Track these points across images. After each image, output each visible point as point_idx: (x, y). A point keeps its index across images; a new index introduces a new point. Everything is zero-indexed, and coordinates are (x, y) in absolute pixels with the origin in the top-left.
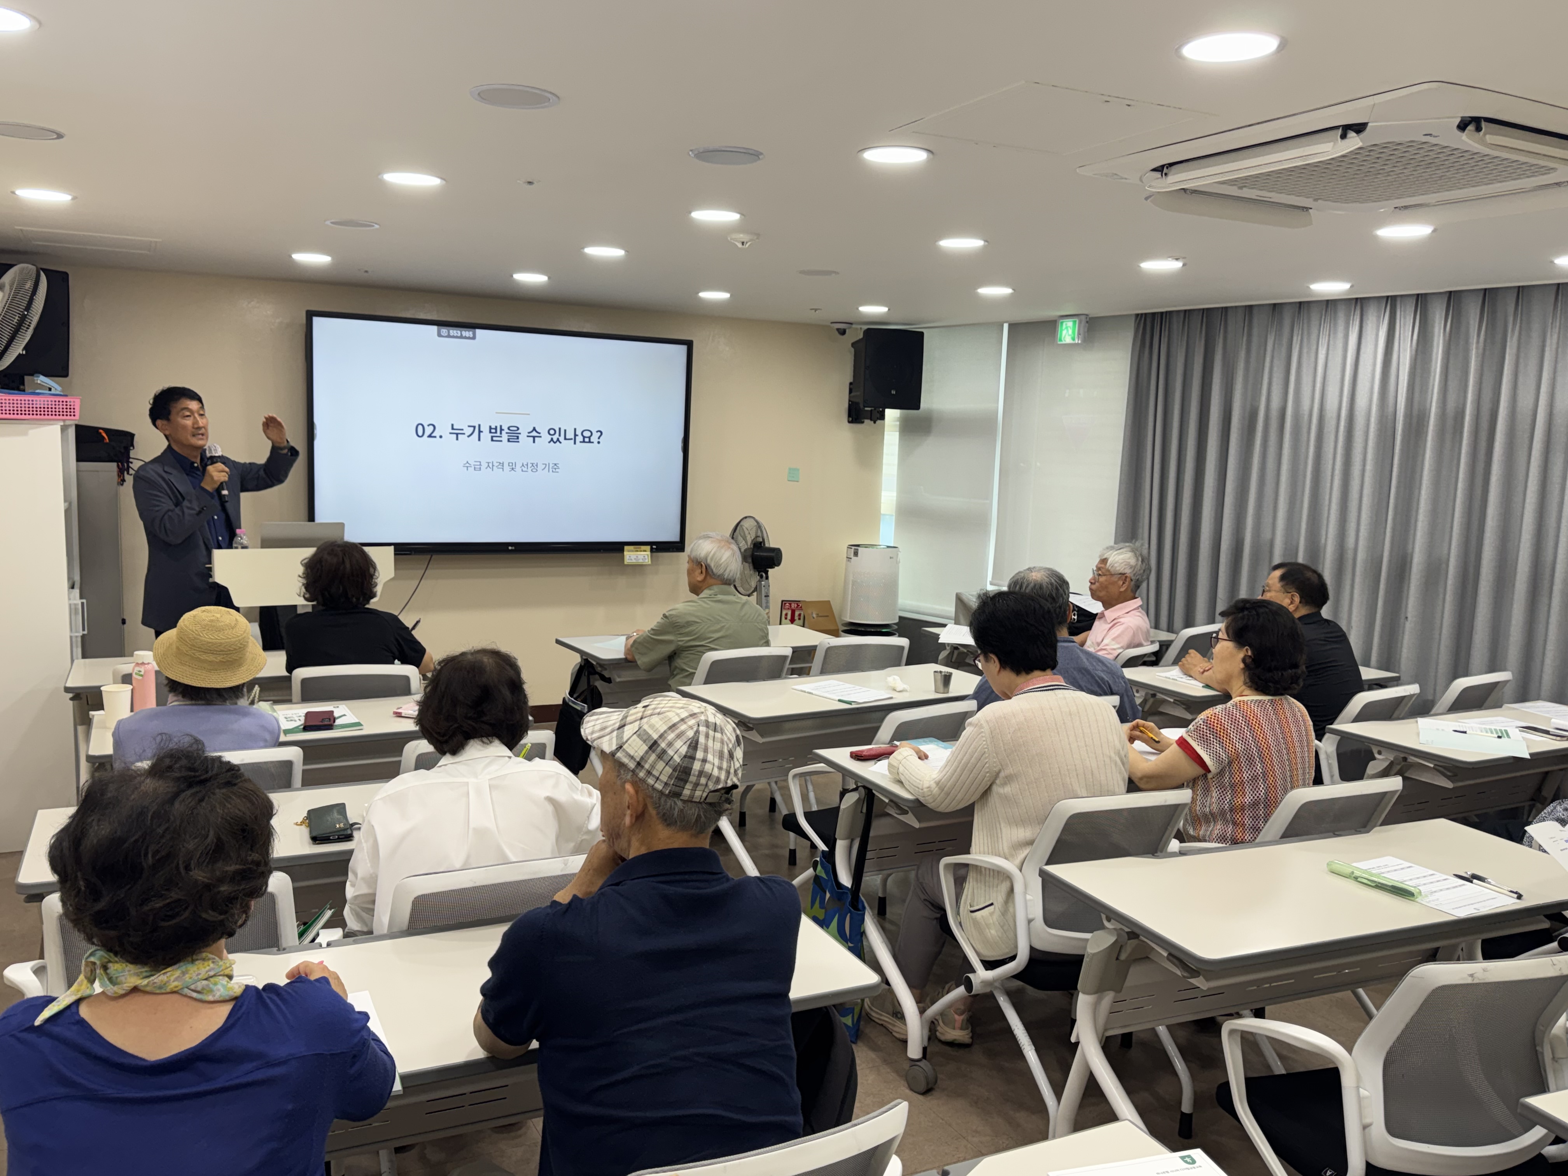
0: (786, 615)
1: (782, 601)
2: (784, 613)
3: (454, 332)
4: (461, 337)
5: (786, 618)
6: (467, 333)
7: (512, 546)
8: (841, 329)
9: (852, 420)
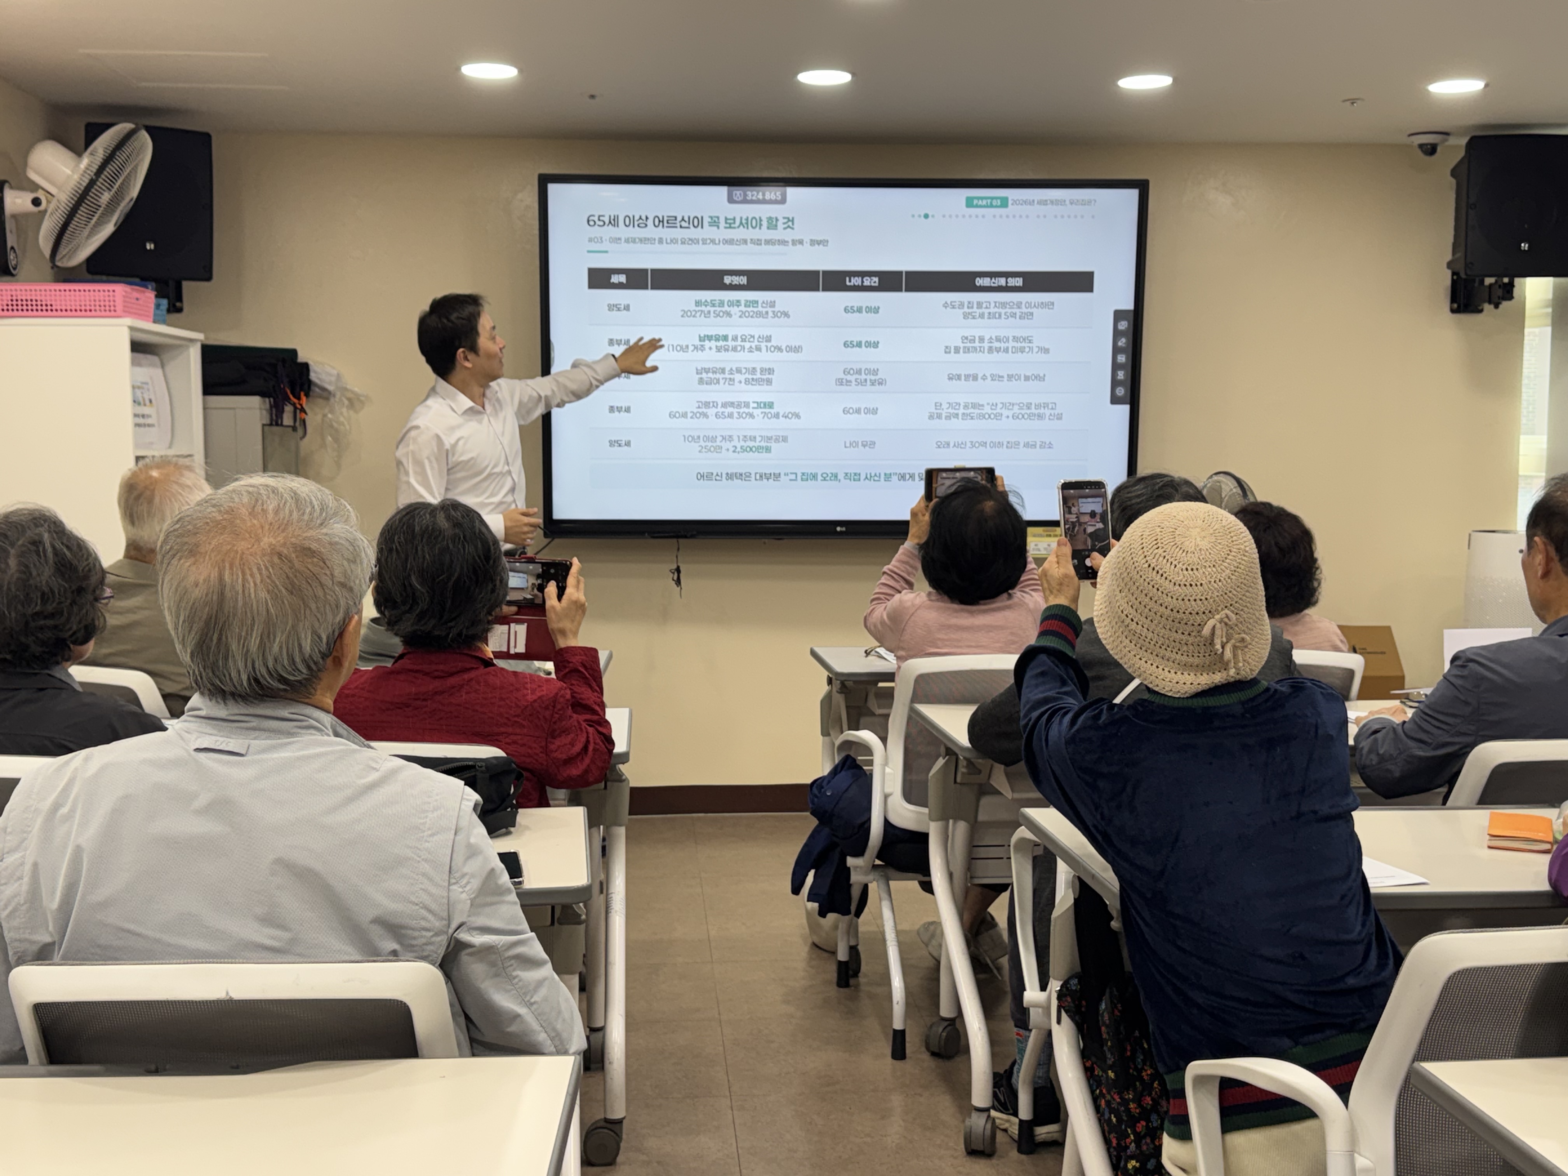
3: (753, 193)
4: (764, 201)
6: (771, 193)
7: (841, 526)
8: (1427, 144)
9: (1459, 307)
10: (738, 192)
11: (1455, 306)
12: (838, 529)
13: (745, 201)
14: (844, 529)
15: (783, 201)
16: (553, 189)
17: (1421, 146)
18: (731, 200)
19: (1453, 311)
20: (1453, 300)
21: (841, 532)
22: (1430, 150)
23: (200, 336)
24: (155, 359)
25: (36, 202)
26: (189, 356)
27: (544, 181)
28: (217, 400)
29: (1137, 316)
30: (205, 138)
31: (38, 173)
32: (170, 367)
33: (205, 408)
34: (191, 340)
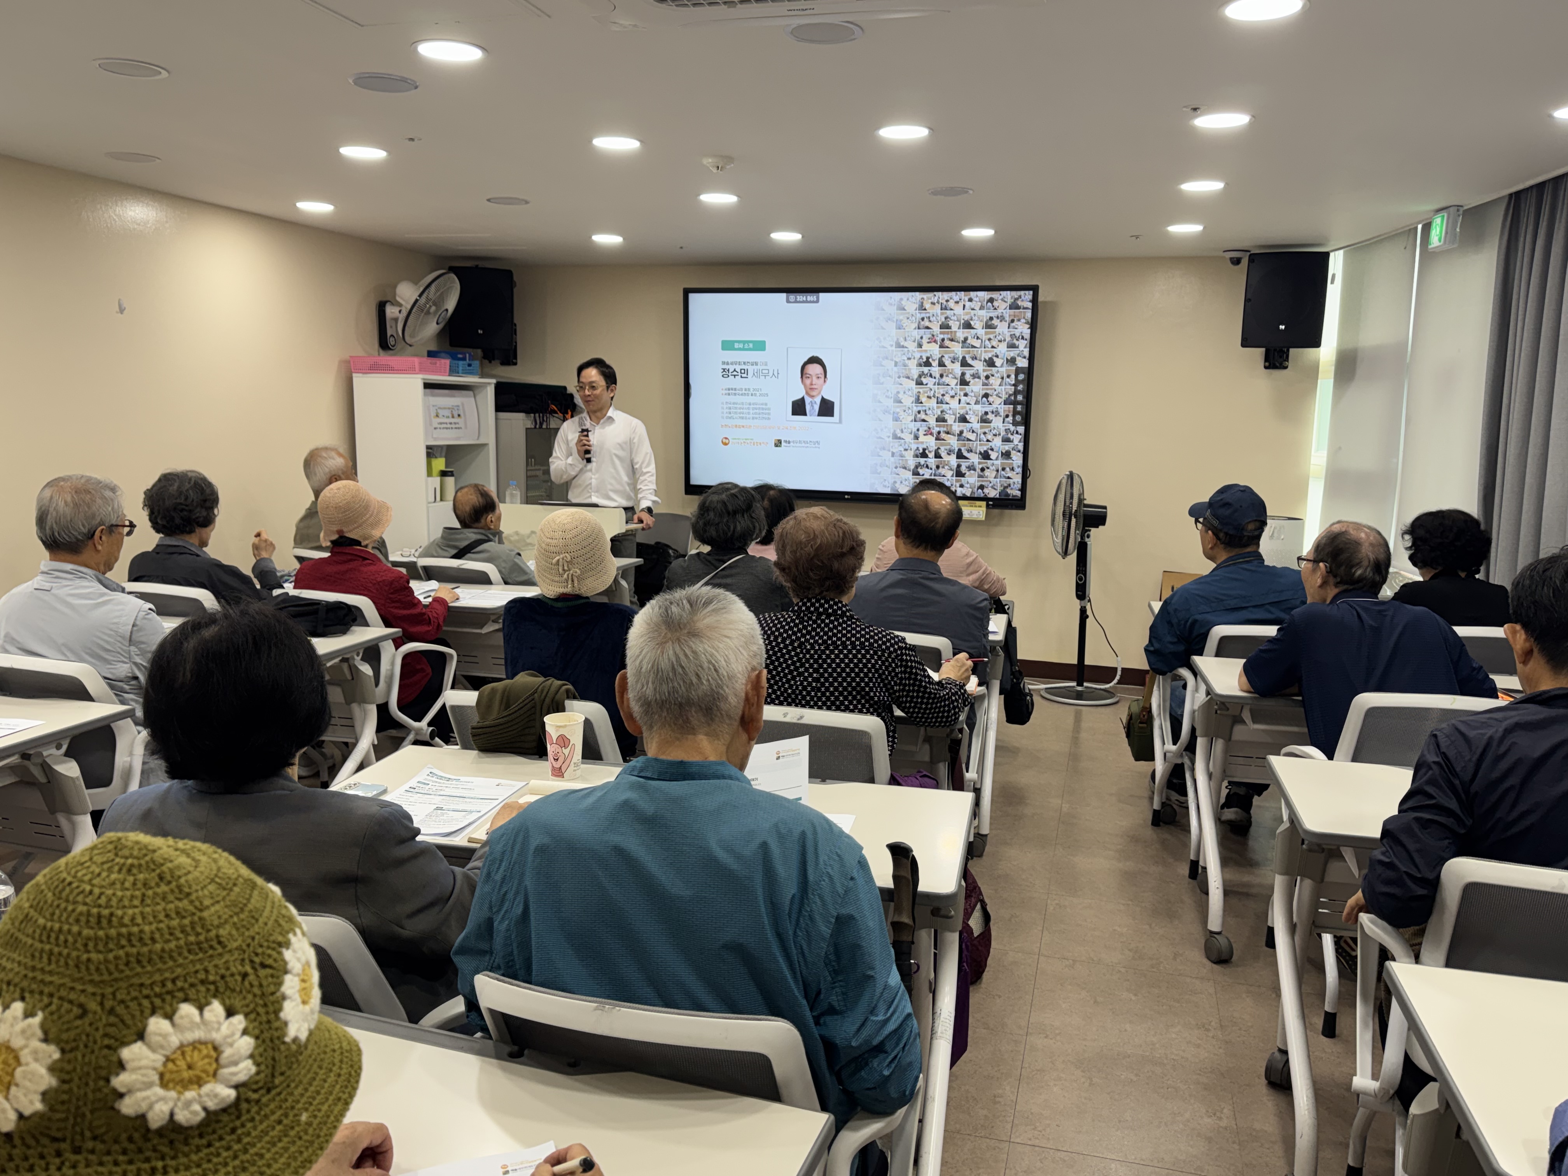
3: (801, 297)
4: (807, 302)
6: (811, 297)
7: (848, 495)
8: (1234, 258)
9: (1270, 364)
10: (792, 297)
12: (847, 497)
13: (796, 302)
14: (850, 497)
15: (817, 301)
16: (692, 296)
17: (1231, 259)
18: (788, 301)
19: (1266, 367)
20: (1266, 360)
21: (848, 499)
22: (1236, 261)
23: (494, 381)
24: (471, 393)
25: (400, 311)
26: (487, 392)
27: (687, 292)
28: (502, 415)
29: (1030, 371)
30: (508, 274)
31: (397, 296)
32: (478, 397)
33: (497, 419)
34: (488, 384)
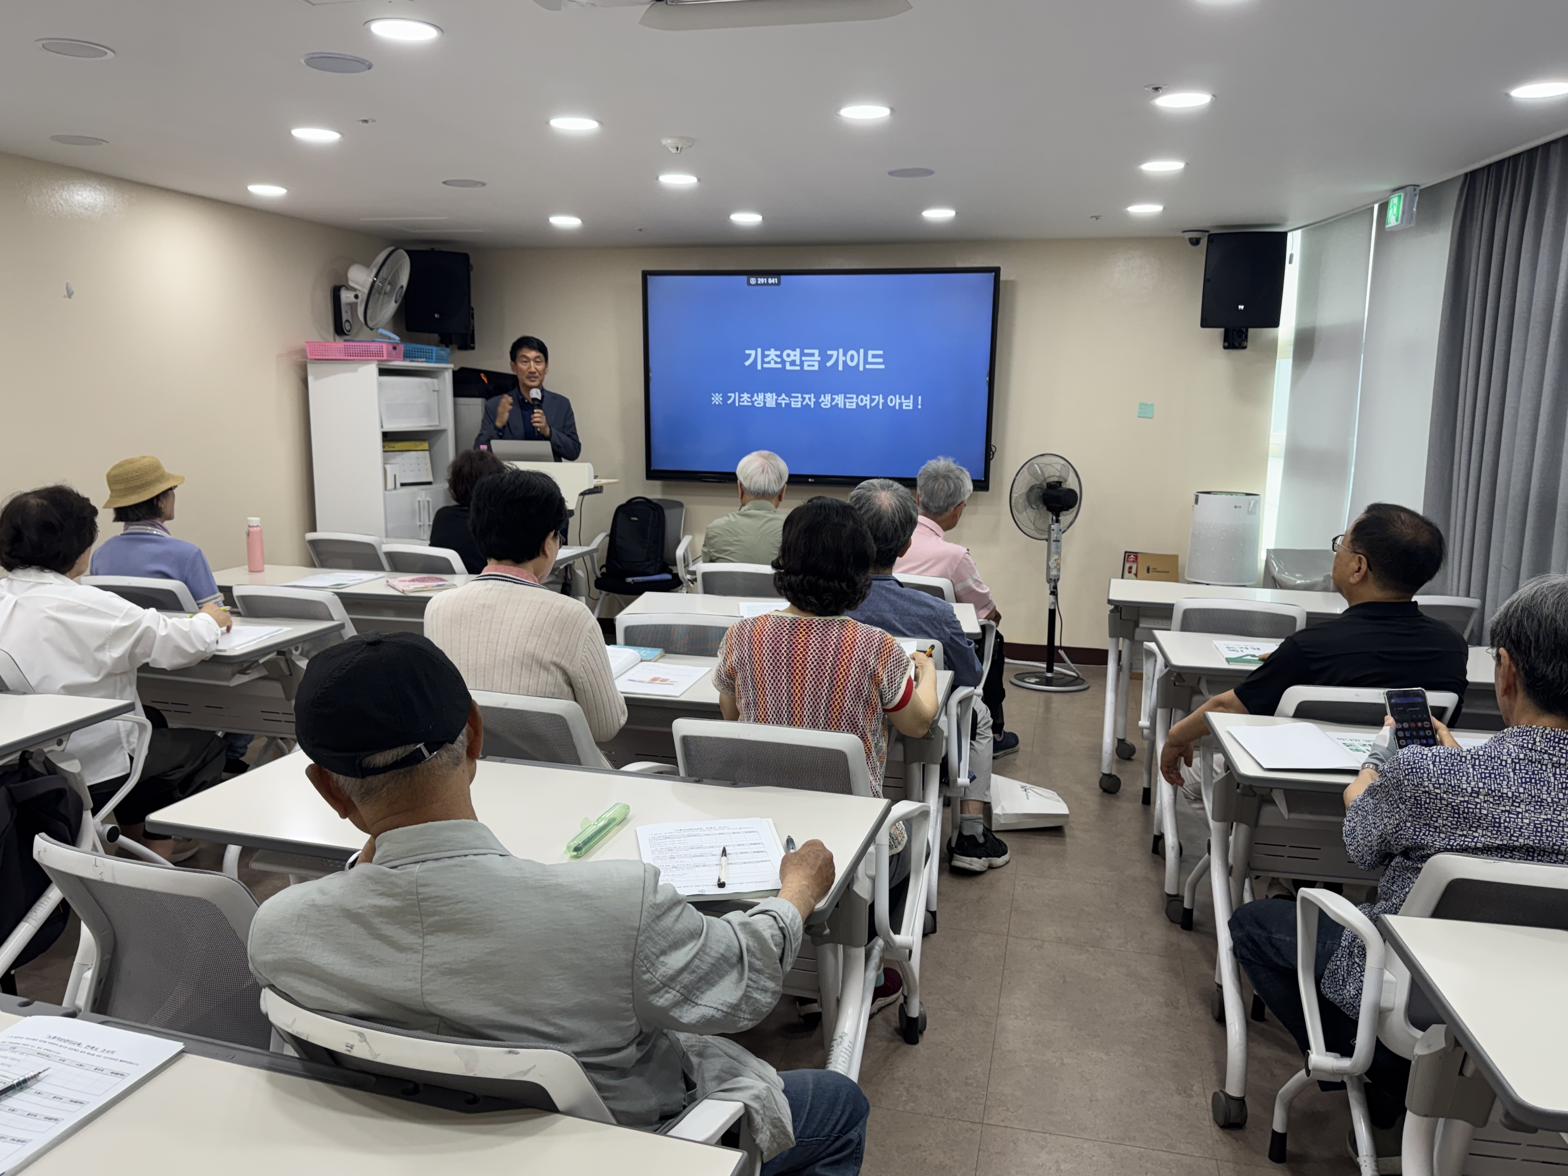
0: (1130, 568)
1: (1126, 552)
2: (1127, 565)
4: (768, 284)
5: (1130, 572)
6: (772, 279)
7: (812, 478)
8: (1192, 238)
9: (1229, 344)
10: (753, 279)
11: (1226, 344)
12: (810, 480)
13: (757, 284)
14: (813, 480)
17: (1190, 239)
18: (749, 283)
19: (1225, 348)
20: (1225, 340)
21: (811, 482)
22: (1195, 242)
23: (450, 366)
24: (429, 378)
25: (356, 297)
26: (445, 377)
27: (645, 275)
28: (461, 400)
30: (466, 257)
31: (352, 281)
32: (436, 383)
33: (455, 404)
34: (446, 369)
